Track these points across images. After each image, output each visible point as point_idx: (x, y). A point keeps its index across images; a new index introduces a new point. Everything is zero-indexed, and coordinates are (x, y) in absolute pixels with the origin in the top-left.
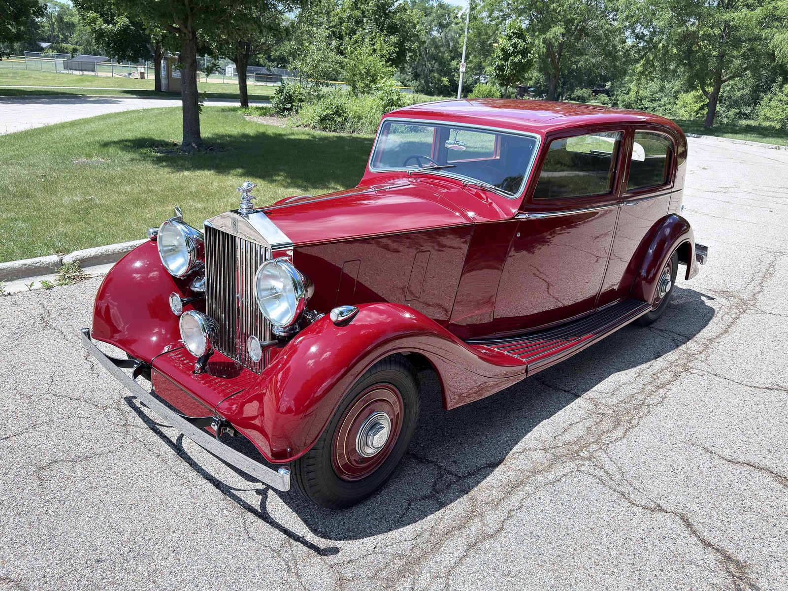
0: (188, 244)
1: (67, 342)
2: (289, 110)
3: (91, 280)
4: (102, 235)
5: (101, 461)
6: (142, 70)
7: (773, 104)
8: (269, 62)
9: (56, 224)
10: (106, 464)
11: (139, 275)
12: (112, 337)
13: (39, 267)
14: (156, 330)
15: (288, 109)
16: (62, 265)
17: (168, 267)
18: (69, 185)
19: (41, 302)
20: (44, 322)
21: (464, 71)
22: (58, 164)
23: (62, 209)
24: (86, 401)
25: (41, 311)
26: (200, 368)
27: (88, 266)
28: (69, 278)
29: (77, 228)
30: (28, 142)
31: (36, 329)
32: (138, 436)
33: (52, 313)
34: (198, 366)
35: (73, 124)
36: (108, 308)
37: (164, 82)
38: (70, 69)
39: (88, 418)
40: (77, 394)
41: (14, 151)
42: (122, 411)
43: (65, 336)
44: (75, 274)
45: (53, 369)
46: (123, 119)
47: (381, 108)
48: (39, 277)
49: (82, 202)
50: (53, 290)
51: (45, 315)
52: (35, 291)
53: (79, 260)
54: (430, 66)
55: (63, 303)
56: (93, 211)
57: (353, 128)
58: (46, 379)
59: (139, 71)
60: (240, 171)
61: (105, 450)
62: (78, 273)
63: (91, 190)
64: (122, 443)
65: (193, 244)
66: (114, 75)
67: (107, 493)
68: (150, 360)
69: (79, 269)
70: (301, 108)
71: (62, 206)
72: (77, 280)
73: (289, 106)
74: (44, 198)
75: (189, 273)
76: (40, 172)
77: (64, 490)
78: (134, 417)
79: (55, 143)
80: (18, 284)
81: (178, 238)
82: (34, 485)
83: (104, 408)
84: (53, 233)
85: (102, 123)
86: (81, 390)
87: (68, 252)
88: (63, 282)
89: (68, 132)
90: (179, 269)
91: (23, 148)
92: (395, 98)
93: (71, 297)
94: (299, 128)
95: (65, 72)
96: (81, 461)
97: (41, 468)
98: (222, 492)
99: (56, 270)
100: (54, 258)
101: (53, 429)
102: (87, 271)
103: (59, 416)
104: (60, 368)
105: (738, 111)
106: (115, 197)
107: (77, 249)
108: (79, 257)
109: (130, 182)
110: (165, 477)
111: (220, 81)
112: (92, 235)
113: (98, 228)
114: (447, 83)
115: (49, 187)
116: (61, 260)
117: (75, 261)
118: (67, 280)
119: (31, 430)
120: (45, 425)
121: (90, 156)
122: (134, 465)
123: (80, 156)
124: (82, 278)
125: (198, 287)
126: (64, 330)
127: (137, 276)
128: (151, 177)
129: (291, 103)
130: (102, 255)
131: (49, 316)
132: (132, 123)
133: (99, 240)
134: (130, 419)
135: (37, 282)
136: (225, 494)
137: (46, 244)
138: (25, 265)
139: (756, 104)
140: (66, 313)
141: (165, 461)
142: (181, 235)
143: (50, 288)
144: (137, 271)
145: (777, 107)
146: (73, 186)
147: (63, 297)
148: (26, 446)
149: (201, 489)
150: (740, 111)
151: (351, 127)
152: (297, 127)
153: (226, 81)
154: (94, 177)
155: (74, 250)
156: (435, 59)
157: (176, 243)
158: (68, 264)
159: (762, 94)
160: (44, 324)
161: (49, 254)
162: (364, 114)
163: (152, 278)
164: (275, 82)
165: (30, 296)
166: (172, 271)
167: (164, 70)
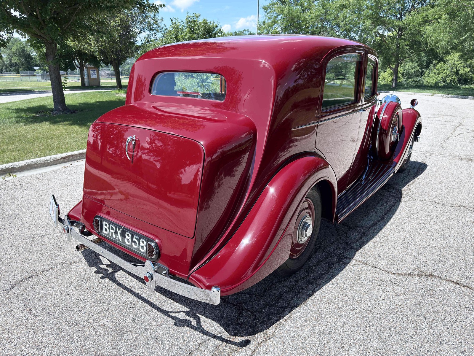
7: (431, 75)
37: (86, 81)
95: (40, 80)
105: (413, 80)
139: (422, 76)
145: (433, 76)
150: (414, 80)
159: (425, 70)
167: (86, 74)
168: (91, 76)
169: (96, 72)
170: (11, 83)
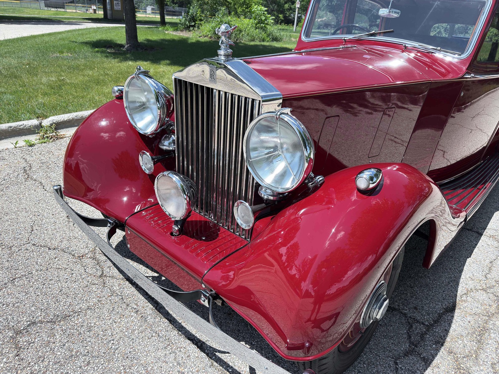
0: (157, 100)
1: (45, 192)
2: (194, 26)
3: (65, 139)
4: (72, 105)
5: (80, 320)
6: (95, 8)
8: (173, 4)
9: (36, 96)
10: (85, 324)
11: (107, 135)
12: (85, 195)
13: (23, 129)
14: (127, 189)
15: (192, 26)
16: (42, 127)
17: (136, 124)
18: (46, 70)
19: (24, 157)
20: (26, 174)
21: (299, 7)
22: (39, 57)
23: (41, 86)
24: (63, 250)
25: (25, 165)
26: (179, 230)
27: (63, 128)
28: (47, 137)
29: (53, 100)
30: (19, 44)
31: (19, 181)
32: (115, 288)
33: (33, 166)
34: (176, 228)
35: (50, 34)
36: (77, 165)
37: (109, 12)
38: (49, 7)
39: (66, 269)
40: (55, 243)
41: (8, 49)
42: (98, 261)
43: (44, 186)
44: (52, 134)
45: (33, 218)
46: (84, 32)
47: (254, 25)
48: (24, 137)
49: (56, 81)
50: (34, 148)
51: (27, 168)
52: (20, 148)
53: (55, 123)
54: (272, 7)
55: (43, 158)
56: (65, 88)
57: (236, 38)
58: (27, 228)
59: (93, 8)
60: (168, 62)
61: (84, 306)
62: (54, 134)
63: (63, 74)
64: (100, 298)
65: (162, 100)
66: (77, 11)
67: (89, 363)
68: (124, 219)
69: (55, 130)
70: (201, 25)
71: (41, 83)
72: (54, 139)
73: (193, 24)
74: (28, 78)
75: (158, 131)
76: (25, 62)
77: (43, 361)
78: (109, 267)
79: (37, 44)
80: (6, 142)
81: (146, 93)
82: (10, 355)
83: (81, 257)
84: (34, 104)
85: (70, 34)
86: (59, 239)
87: (46, 117)
88: (43, 141)
89: (47, 39)
90: (147, 126)
91: (14, 48)
92: (263, 18)
93: (49, 152)
94: (201, 38)
95: (46, 9)
96: (60, 321)
97: (18, 332)
98: (207, 355)
99: (37, 132)
100: (35, 122)
101: (31, 283)
102: (62, 132)
103: (37, 267)
104: (39, 217)
106: (81, 78)
107: (54, 115)
108: (54, 121)
109: (91, 69)
110: (147, 338)
111: (144, 16)
112: (65, 105)
113: (69, 100)
114: (282, 18)
115: (32, 71)
116: (41, 123)
117: (51, 125)
118: (46, 139)
119: (10, 285)
120: (24, 278)
121: (62, 53)
122: (114, 324)
123: (55, 52)
124: (58, 138)
125: (167, 145)
126: (43, 181)
127: (105, 135)
128: (105, 65)
129: (195, 22)
130: (73, 119)
131: (30, 169)
132: (90, 34)
133: (70, 108)
134: (106, 270)
135: (21, 141)
136: (211, 358)
137: (28, 112)
138: (11, 127)
140: (45, 167)
141: (144, 318)
142: (149, 91)
143: (32, 145)
144: (103, 130)
146: (49, 71)
147: (43, 153)
148: (4, 305)
149: (185, 353)
151: (235, 37)
152: (200, 37)
153: (147, 16)
154: (65, 65)
155: (51, 116)
156: (275, 3)
157: (144, 99)
158: (47, 127)
160: (26, 176)
161: (30, 119)
162: (243, 29)
163: (120, 137)
164: (178, 16)
165: (15, 152)
166: (140, 129)
167: (109, 5)
168: (115, 7)
169: (120, 2)
170: (11, 9)
